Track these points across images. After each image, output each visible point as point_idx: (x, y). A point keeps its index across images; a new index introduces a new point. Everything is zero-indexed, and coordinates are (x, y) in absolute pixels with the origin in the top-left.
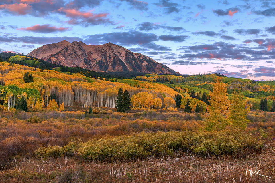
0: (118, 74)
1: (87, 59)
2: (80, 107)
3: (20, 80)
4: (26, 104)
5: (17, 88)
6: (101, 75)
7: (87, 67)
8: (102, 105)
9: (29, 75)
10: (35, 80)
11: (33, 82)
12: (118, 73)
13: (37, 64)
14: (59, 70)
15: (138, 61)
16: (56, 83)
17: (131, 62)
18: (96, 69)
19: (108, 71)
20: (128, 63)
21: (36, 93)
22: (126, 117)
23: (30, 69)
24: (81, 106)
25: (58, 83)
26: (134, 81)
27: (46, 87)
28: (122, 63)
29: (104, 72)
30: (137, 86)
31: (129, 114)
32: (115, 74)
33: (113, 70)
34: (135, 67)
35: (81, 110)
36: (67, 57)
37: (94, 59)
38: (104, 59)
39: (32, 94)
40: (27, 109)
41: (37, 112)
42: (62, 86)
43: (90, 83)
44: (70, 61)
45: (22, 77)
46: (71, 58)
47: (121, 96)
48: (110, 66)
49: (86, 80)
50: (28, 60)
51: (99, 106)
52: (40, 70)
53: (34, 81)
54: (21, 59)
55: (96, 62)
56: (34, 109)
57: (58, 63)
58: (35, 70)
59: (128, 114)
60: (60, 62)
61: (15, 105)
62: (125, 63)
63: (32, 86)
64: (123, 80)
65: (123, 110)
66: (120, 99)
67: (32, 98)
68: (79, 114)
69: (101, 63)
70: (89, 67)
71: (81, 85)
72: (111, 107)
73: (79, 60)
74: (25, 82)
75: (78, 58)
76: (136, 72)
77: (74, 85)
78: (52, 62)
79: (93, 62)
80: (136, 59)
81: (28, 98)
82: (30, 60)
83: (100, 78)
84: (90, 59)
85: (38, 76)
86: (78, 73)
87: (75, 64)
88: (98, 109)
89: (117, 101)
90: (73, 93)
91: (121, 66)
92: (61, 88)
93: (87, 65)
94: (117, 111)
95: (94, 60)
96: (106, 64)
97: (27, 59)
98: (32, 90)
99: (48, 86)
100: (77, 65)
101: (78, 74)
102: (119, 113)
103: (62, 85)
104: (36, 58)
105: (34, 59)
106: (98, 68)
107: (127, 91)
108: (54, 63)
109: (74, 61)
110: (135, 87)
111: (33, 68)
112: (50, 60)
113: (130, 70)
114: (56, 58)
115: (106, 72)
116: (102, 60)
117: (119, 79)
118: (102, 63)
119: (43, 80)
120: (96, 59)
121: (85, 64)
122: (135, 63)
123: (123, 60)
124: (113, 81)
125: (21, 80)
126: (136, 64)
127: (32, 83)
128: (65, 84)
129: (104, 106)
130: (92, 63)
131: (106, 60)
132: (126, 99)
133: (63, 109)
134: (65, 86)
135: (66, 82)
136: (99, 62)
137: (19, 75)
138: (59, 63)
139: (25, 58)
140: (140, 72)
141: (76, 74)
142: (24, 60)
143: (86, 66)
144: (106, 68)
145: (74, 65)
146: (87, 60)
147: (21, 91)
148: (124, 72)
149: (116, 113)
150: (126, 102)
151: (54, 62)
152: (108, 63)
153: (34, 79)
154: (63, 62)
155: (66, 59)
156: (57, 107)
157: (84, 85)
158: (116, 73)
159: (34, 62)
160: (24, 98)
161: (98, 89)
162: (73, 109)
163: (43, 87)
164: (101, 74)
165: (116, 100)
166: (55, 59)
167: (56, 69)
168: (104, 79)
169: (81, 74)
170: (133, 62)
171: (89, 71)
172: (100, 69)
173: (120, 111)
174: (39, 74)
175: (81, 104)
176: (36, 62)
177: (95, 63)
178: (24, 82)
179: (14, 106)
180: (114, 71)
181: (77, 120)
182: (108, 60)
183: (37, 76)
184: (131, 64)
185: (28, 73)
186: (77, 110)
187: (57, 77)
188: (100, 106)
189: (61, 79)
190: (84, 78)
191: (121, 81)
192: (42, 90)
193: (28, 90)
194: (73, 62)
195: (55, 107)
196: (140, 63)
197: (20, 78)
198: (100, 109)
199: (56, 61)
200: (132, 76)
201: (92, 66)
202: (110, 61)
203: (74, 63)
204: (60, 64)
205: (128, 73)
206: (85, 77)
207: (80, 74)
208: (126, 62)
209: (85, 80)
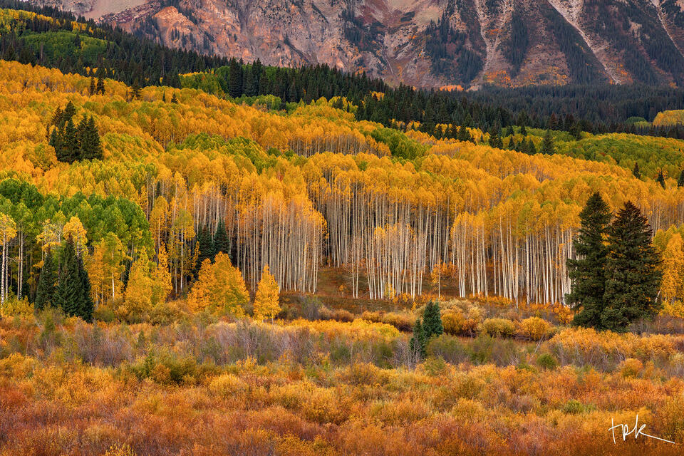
0: (546, 99)
1: (358, 13)
2: (356, 296)
3: (32, 146)
4: (84, 282)
5: (30, 193)
6: (451, 109)
7: (361, 62)
8: (480, 286)
9: (76, 122)
10: (107, 147)
11: (100, 157)
12: (545, 91)
13: (92, 53)
14: (216, 85)
15: (662, 17)
16: (225, 165)
17: (619, 24)
18: (412, 72)
19: (486, 86)
20: (603, 35)
21: (129, 223)
22: (651, 363)
23: (76, 87)
24: (364, 289)
25: (232, 164)
26: (650, 146)
27: (173, 187)
28: (562, 34)
29: (459, 88)
30: (670, 174)
31: (651, 340)
32: (530, 101)
33: (513, 75)
34: (647, 58)
35: (368, 314)
36: (247, 7)
37: (398, 12)
38: (457, 15)
39: (112, 226)
40: (90, 306)
41: (140, 321)
42: (255, 181)
43: (409, 163)
44: (263, 31)
45: (43, 131)
46: (269, 12)
47: (600, 239)
48: (492, 54)
49: (381, 145)
50: (46, 30)
51: (463, 293)
52: (122, 87)
53: (107, 153)
54: (8, 27)
55: (415, 29)
56: (123, 309)
57: (200, 40)
58: (101, 88)
59: (644, 339)
60: (209, 37)
61: (26, 286)
62: (583, 34)
63: (98, 182)
64: (588, 137)
65: (610, 318)
66: (594, 253)
67: (111, 246)
68: (366, 335)
69: (439, 39)
70: (373, 61)
71: (355, 172)
72: (533, 301)
73: (316, 24)
74: (59, 159)
75: (308, 9)
76: (654, 88)
77: (319, 172)
78: (167, 36)
79: (392, 32)
80: (653, 11)
81: (92, 251)
82: (57, 29)
83: (454, 130)
84: (379, 16)
85: (125, 128)
86: (323, 99)
87: (292, 47)
88: (465, 309)
89: (576, 264)
90: (316, 218)
91: (561, 55)
92: (251, 189)
93: (360, 50)
94: (579, 322)
95: (403, 20)
96: (469, 45)
97: (37, 27)
98: (109, 202)
99: (182, 182)
100: (303, 50)
101: (324, 105)
102: (587, 337)
103: (255, 174)
104: (82, 20)
105: (75, 25)
106: (422, 69)
107: (638, 211)
108: (177, 44)
109: (284, 30)
110: (661, 179)
111: (88, 80)
112: (151, 24)
113: (616, 76)
114: (187, 13)
115: (474, 88)
116: (444, 21)
117: (564, 134)
118: (445, 40)
119: (149, 145)
120: (411, 15)
121: (347, 43)
122: (643, 31)
123: (574, 15)
124: (531, 150)
125: (37, 151)
126: (653, 36)
127: (96, 164)
128: (270, 169)
129: (491, 290)
130: (387, 37)
131: (469, 16)
132: (631, 256)
133: (276, 307)
134: (274, 180)
135: (272, 157)
136: (428, 31)
137: (25, 121)
138: (205, 41)
139: (29, 21)
140: (673, 85)
141: (313, 108)
142: (21, 33)
143: (352, 55)
144: (473, 66)
145: (287, 51)
146: (358, 23)
147: (52, 208)
148: (578, 86)
149: (572, 337)
150: (631, 275)
151: (175, 35)
152: (483, 34)
153: (104, 141)
154: (224, 38)
155: (243, 18)
156: (240, 297)
157: (375, 175)
158: (532, 92)
159: (77, 42)
160: (72, 248)
161: (456, 197)
162: (323, 309)
163: (159, 185)
164: (454, 107)
165: (571, 264)
166: (182, 18)
167: (199, 80)
168: (476, 133)
169: (339, 105)
170: (635, 26)
171: (381, 87)
172: (438, 70)
173: (595, 322)
174: (122, 112)
175: (363, 278)
176: (87, 43)
177: (405, 40)
178: (53, 159)
179: (20, 288)
180: (516, 84)
181: (388, 371)
182: (483, 18)
183: (119, 123)
184: (620, 42)
185: (71, 110)
186: (342, 312)
187: (222, 129)
188: (468, 291)
189: (247, 142)
190: (365, 134)
191: (574, 142)
192: (151, 205)
193: (86, 207)
194: (281, 38)
195: (230, 299)
196: (674, 32)
197: (29, 137)
198: (475, 309)
199: (187, 31)
200: (633, 112)
201: (391, 53)
202: (491, 26)
203: (287, 42)
204: (206, 47)
205: (602, 96)
206: (369, 126)
207: (335, 106)
208: (592, 28)
209: (373, 141)
